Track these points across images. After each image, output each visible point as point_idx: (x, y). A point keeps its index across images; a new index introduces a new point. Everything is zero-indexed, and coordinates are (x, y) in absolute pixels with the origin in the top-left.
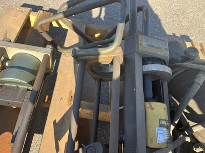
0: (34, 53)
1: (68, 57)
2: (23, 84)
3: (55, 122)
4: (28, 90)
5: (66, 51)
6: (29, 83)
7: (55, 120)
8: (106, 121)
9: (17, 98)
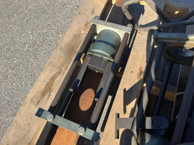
0: (117, 31)
1: (142, 34)
2: (107, 56)
3: (125, 90)
4: (109, 61)
5: (142, 29)
6: (111, 56)
7: (125, 89)
8: (169, 99)
9: (102, 66)
